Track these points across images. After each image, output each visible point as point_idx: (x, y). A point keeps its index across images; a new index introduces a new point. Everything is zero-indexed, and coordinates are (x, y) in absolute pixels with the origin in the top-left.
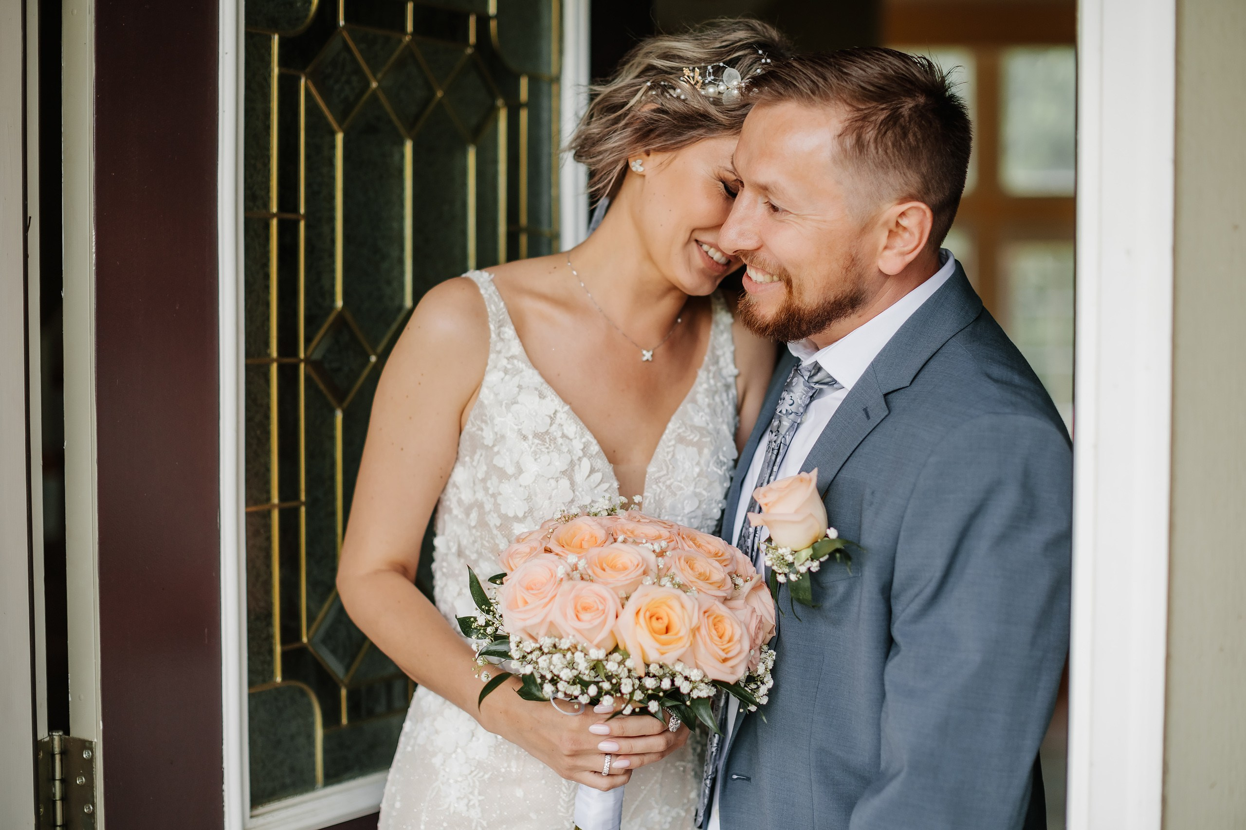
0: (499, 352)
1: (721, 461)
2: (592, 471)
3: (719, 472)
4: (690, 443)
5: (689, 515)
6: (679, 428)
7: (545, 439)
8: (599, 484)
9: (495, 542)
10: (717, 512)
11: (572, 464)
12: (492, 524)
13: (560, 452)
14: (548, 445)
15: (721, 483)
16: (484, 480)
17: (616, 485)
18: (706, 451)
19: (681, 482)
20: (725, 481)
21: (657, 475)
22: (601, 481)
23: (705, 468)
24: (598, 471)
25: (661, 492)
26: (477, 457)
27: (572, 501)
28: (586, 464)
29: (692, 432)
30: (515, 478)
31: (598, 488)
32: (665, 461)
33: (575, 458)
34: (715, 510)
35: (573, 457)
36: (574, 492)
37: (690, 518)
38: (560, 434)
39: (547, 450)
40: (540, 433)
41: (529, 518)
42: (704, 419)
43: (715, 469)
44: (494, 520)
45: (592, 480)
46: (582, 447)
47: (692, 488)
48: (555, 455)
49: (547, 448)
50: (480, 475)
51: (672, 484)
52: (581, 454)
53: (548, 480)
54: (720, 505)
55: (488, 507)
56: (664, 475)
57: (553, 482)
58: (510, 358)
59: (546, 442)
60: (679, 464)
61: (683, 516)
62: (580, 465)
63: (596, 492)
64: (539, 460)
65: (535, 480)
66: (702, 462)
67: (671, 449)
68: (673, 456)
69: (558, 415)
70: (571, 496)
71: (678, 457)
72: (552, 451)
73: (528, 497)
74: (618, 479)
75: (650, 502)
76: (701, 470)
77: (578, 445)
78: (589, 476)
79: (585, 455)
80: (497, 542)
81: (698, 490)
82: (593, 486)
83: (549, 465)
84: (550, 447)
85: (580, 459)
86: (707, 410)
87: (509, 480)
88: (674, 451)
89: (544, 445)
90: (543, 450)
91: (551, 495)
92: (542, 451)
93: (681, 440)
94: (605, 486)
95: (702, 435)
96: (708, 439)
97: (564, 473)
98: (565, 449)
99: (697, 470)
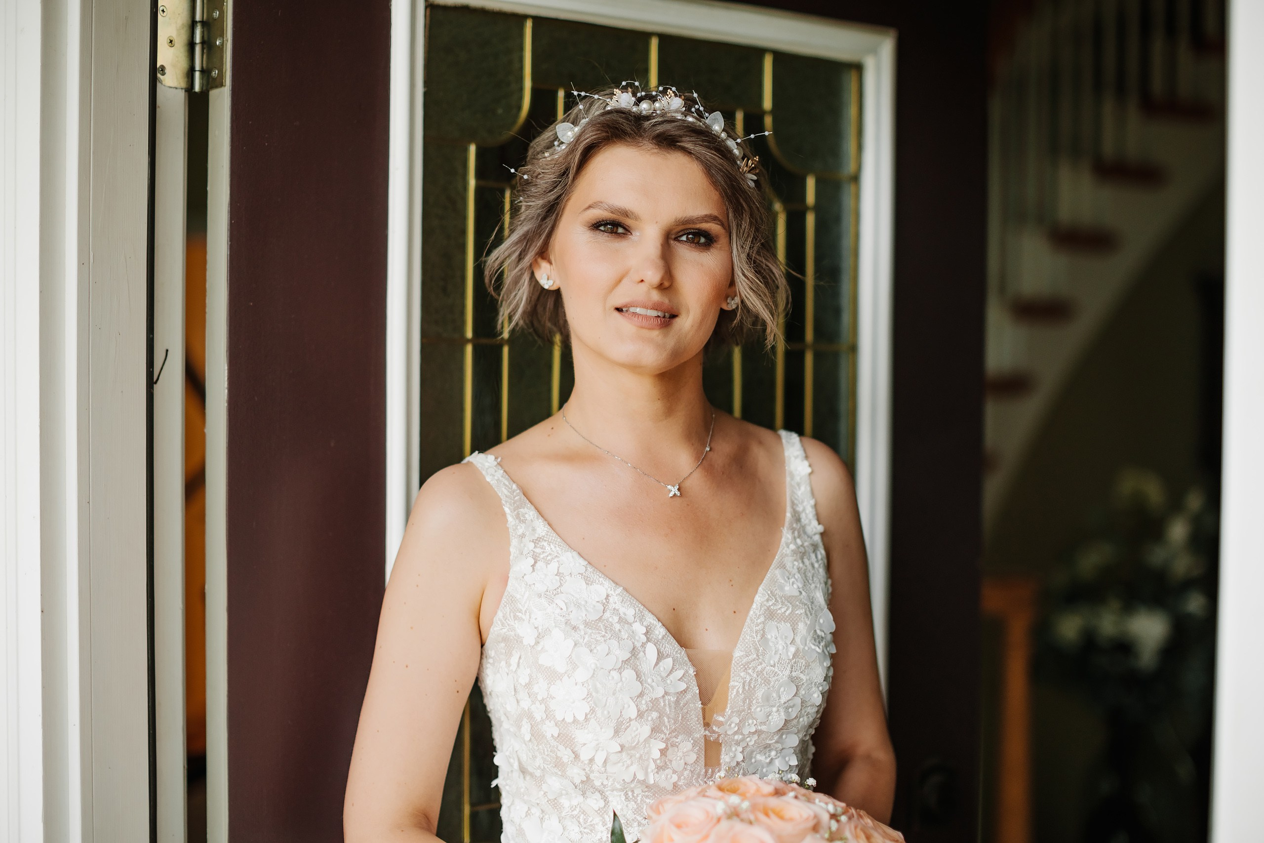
0: (523, 536)
1: (818, 636)
2: (660, 656)
3: (817, 649)
4: (783, 619)
5: (786, 705)
6: (768, 600)
7: (600, 626)
8: (671, 672)
9: (556, 755)
10: (818, 696)
11: (634, 652)
12: (549, 736)
13: (619, 639)
14: (603, 633)
15: (821, 663)
16: (528, 685)
17: (692, 671)
18: (801, 627)
19: (774, 666)
20: (824, 661)
21: (745, 660)
22: (673, 668)
23: (802, 647)
24: (668, 656)
25: (751, 679)
26: (514, 660)
27: (641, 695)
28: (651, 651)
29: (783, 603)
30: (568, 676)
31: (671, 677)
32: (754, 642)
33: (638, 645)
34: (815, 695)
35: (636, 643)
36: (642, 685)
37: (787, 708)
38: (616, 619)
39: (603, 639)
40: (592, 621)
41: (592, 721)
42: (795, 586)
43: (813, 647)
44: (550, 730)
45: (662, 669)
46: (645, 631)
47: (788, 672)
48: (614, 642)
49: (604, 636)
50: (524, 680)
51: (764, 669)
52: (644, 639)
53: (609, 672)
54: (821, 688)
55: (539, 715)
56: (754, 660)
57: (615, 674)
58: (536, 542)
59: (601, 630)
60: (771, 644)
61: (779, 706)
62: (644, 652)
63: (668, 682)
64: (595, 651)
65: (594, 674)
66: (798, 640)
67: (761, 627)
68: (763, 636)
69: (611, 599)
70: (638, 688)
71: (769, 637)
72: (610, 639)
73: (587, 695)
74: (693, 665)
75: (738, 692)
76: (797, 650)
77: (640, 629)
78: (657, 664)
79: (648, 640)
80: (559, 754)
81: (794, 674)
82: (664, 675)
83: (607, 654)
84: (607, 635)
85: (643, 645)
86: (797, 576)
87: (561, 680)
88: (763, 630)
89: (599, 633)
90: (599, 638)
91: (615, 690)
92: (597, 641)
93: (770, 615)
94: (679, 673)
95: (795, 607)
96: (803, 611)
97: (626, 662)
98: (624, 635)
99: (792, 649)
